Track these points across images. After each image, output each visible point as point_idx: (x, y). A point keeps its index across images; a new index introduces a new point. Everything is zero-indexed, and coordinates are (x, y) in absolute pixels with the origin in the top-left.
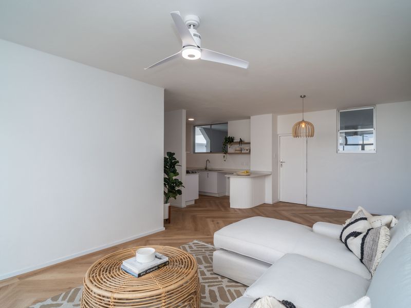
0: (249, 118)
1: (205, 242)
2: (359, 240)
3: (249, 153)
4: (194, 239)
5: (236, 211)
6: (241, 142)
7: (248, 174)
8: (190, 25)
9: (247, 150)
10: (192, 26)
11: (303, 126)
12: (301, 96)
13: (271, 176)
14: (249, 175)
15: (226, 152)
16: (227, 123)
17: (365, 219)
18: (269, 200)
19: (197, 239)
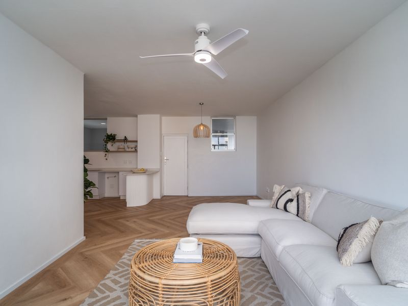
0: (136, 116)
1: (149, 239)
2: (294, 203)
3: (136, 151)
4: (135, 238)
5: (137, 209)
6: (125, 140)
7: (144, 171)
8: (201, 33)
9: (132, 148)
10: (203, 33)
11: (202, 128)
12: (200, 104)
13: (159, 173)
14: (144, 173)
15: (107, 151)
16: (106, 119)
17: (290, 190)
18: (157, 196)
19: (137, 238)
